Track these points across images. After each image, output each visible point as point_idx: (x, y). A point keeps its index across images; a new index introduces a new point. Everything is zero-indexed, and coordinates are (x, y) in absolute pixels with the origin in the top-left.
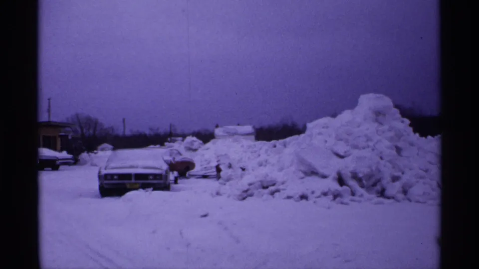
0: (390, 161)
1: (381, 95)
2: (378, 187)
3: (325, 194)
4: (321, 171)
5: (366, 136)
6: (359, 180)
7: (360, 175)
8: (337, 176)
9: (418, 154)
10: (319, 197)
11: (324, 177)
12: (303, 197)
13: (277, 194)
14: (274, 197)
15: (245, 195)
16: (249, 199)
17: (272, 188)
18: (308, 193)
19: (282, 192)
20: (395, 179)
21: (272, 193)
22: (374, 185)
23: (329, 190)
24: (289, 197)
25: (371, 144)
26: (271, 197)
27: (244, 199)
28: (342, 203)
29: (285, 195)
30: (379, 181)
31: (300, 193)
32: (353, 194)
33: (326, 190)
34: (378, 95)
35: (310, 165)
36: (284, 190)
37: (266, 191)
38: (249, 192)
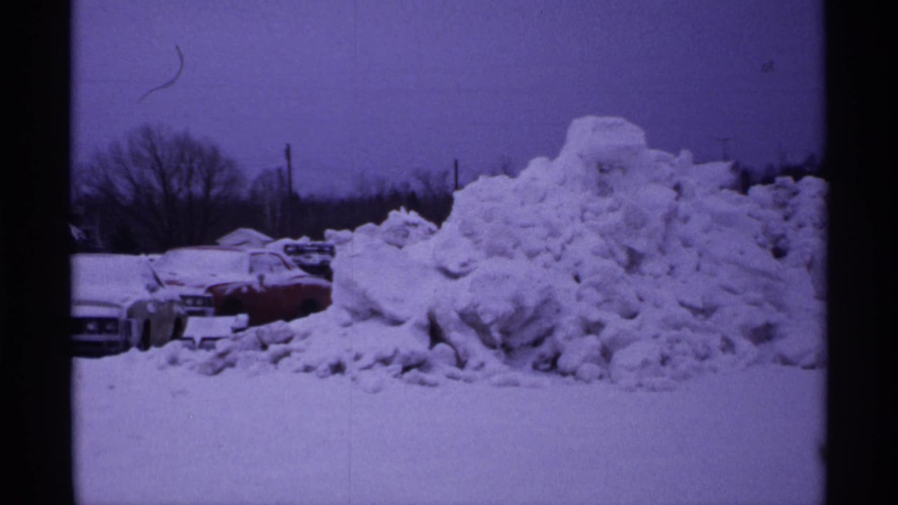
0: (597, 287)
1: (620, 120)
2: (546, 349)
3: (385, 361)
4: (388, 308)
5: (547, 224)
6: (482, 331)
7: (487, 319)
8: (425, 321)
9: (698, 268)
10: (369, 367)
11: (396, 322)
12: (338, 368)
13: (285, 361)
14: (277, 368)
15: (220, 363)
16: (228, 371)
17: (274, 348)
18: (347, 358)
19: (294, 355)
20: (592, 328)
21: (276, 360)
22: (537, 343)
23: (396, 352)
24: (308, 369)
25: (555, 244)
26: (272, 367)
27: (218, 371)
28: (422, 383)
29: (300, 365)
30: (550, 332)
31: (332, 360)
32: (461, 364)
33: (389, 353)
34: (610, 120)
35: (364, 296)
36: (299, 351)
37: (264, 355)
38: (229, 357)
